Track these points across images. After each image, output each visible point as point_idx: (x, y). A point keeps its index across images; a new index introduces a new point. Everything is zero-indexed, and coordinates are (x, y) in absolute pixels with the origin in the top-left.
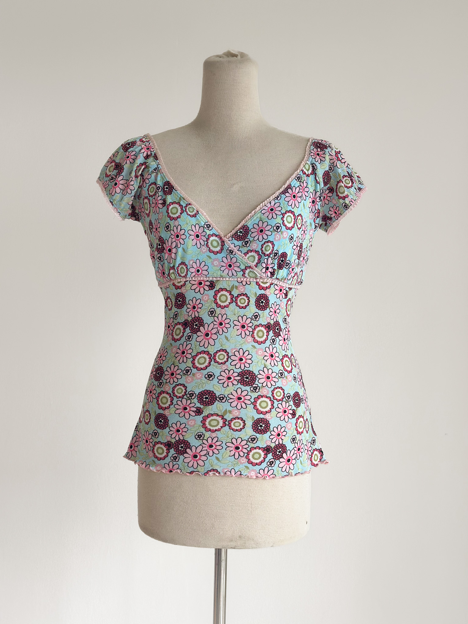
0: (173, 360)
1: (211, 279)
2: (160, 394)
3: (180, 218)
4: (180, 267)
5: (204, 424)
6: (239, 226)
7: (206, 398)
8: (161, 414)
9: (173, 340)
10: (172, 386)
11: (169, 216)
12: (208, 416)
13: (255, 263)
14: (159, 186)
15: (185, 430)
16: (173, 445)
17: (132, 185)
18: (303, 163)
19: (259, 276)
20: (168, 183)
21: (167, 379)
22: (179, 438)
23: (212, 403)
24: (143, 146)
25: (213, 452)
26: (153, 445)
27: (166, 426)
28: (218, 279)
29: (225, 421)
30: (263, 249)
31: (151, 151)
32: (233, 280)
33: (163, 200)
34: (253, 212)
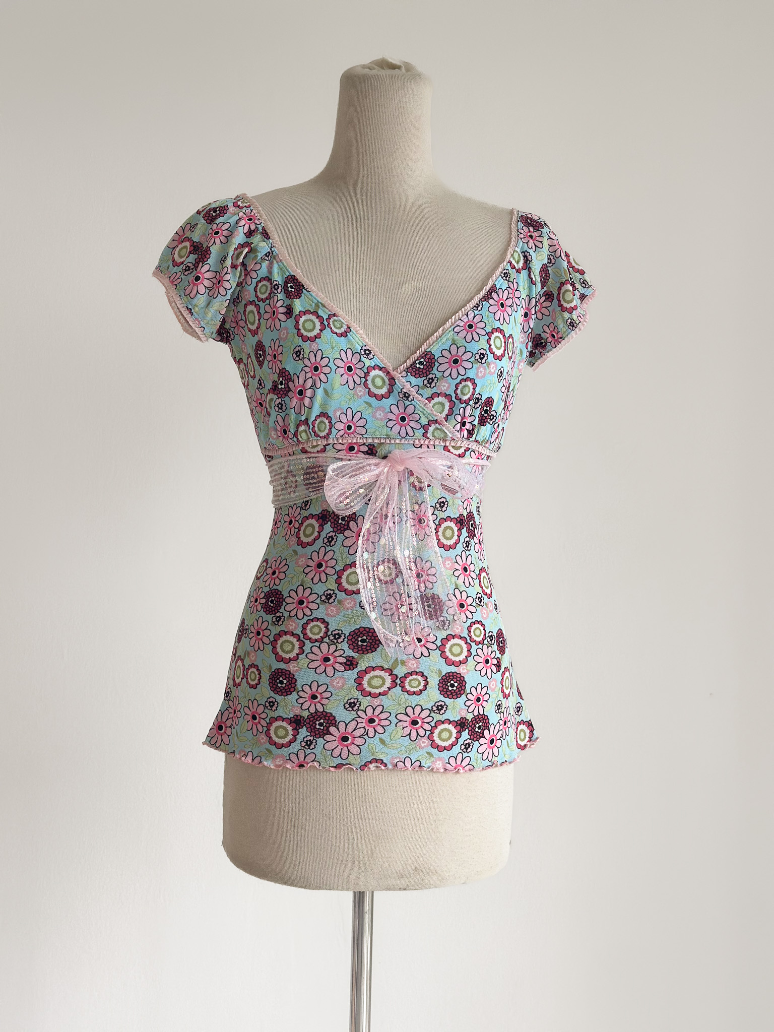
0: (300, 579)
1: (370, 441)
2: (279, 635)
3: (320, 338)
4: (319, 420)
5: (360, 684)
6: (418, 353)
7: (363, 641)
8: (282, 670)
9: (298, 545)
10: (301, 622)
11: (300, 335)
12: (366, 671)
13: (444, 415)
14: (277, 283)
15: (327, 695)
16: (305, 721)
17: (227, 281)
18: (510, 250)
19: (451, 436)
20: (292, 279)
21: (290, 611)
22: (316, 709)
23: (374, 649)
24: (241, 214)
25: (375, 731)
26: (267, 723)
27: (292, 689)
28: (382, 442)
29: (394, 677)
30: (459, 392)
31: (256, 224)
32: (406, 442)
33: (285, 307)
34: (441, 329)
